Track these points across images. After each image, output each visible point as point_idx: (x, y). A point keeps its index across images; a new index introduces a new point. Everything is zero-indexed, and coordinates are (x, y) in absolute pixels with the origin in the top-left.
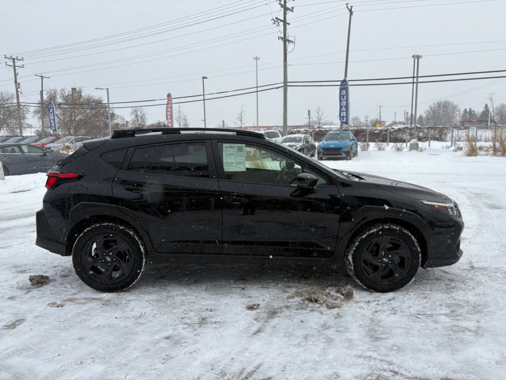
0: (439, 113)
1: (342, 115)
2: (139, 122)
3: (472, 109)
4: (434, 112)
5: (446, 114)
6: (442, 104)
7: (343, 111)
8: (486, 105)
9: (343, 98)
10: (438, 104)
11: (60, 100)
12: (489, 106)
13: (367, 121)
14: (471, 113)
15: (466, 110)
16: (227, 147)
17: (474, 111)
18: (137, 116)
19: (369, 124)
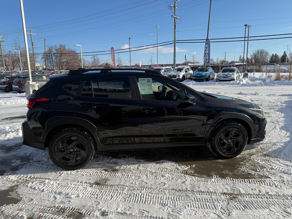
0: (258, 56)
1: (206, 58)
2: (96, 63)
3: (277, 54)
4: (255, 56)
5: (262, 57)
6: (260, 51)
7: (207, 56)
8: (285, 52)
9: (207, 49)
10: (258, 51)
11: (54, 52)
12: (286, 52)
13: (217, 61)
14: (276, 56)
15: (273, 54)
16: (141, 80)
17: (278, 55)
18: (95, 59)
19: (219, 63)
